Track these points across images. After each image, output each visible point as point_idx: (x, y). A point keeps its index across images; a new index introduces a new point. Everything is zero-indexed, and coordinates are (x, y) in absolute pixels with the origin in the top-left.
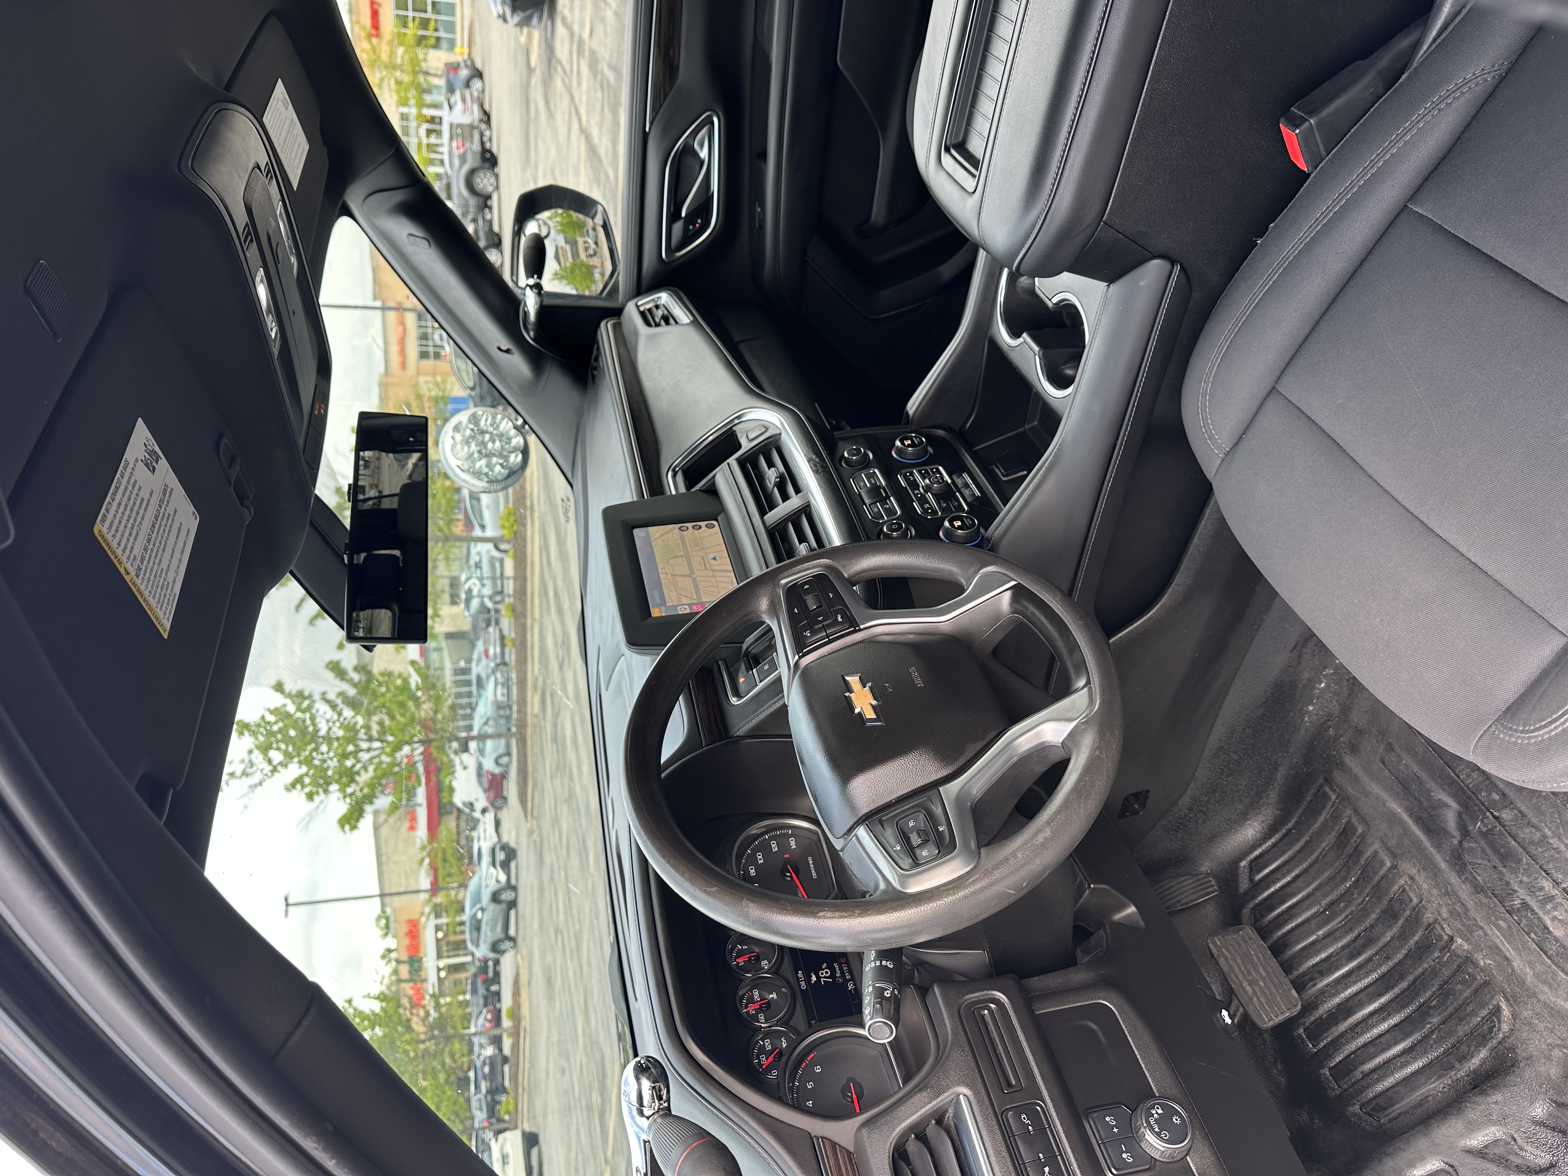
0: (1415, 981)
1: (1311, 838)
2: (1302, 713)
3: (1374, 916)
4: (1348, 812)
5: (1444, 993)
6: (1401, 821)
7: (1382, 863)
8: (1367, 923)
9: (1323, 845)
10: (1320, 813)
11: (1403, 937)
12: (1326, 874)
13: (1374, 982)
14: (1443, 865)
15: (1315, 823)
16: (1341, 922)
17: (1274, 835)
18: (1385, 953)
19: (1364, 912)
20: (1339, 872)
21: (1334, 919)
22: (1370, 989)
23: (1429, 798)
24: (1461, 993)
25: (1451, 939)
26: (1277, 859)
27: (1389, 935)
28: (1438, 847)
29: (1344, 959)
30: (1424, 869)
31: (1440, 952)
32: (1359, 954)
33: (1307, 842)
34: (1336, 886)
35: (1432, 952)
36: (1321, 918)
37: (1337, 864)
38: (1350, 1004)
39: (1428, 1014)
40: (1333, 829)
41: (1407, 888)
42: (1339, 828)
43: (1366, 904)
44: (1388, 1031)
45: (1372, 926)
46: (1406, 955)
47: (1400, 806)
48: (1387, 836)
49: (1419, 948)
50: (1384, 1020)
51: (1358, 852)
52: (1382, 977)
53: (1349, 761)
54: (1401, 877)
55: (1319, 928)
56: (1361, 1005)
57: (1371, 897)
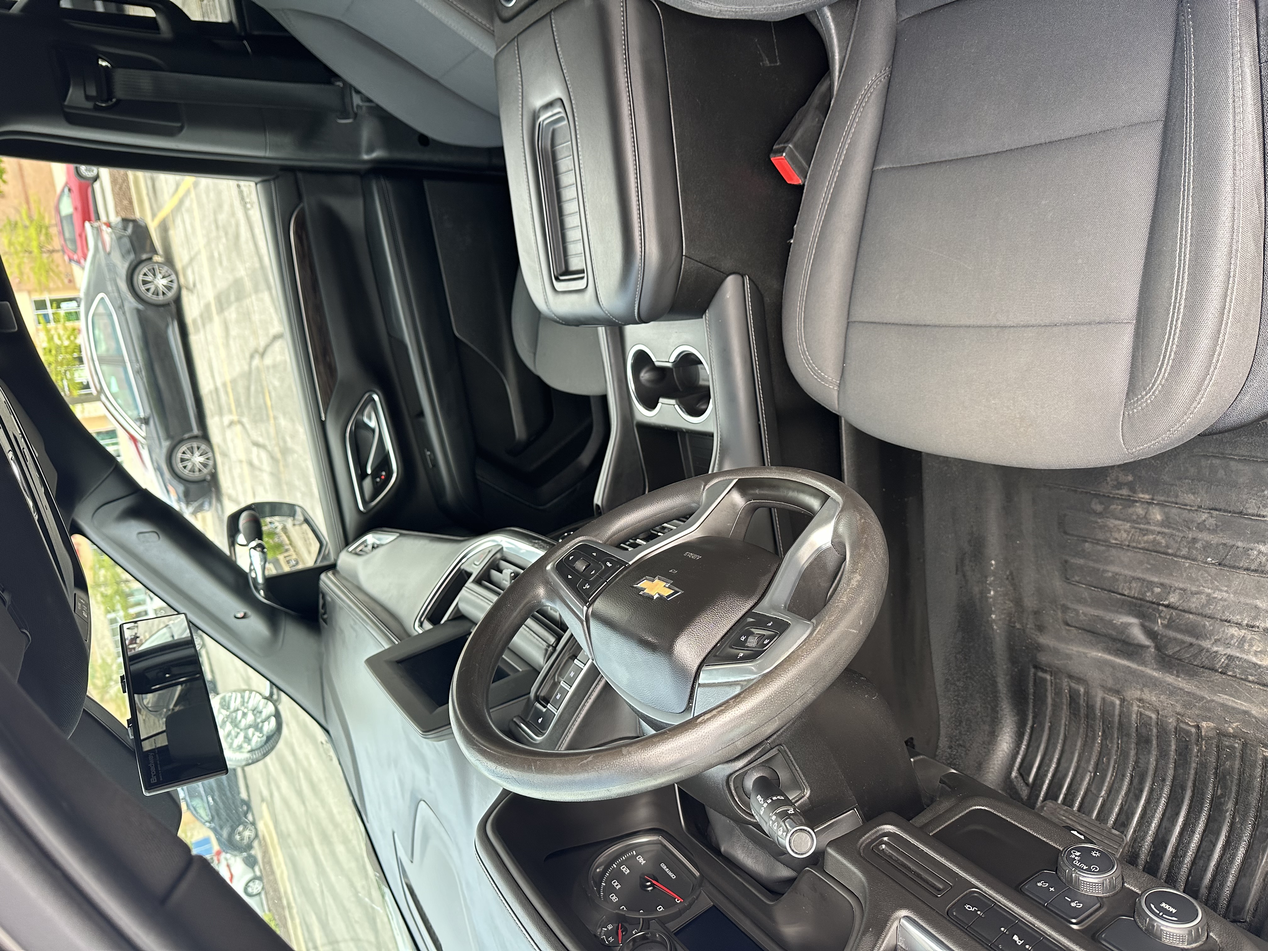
0: (1194, 785)
1: (1051, 723)
2: (989, 623)
3: (1132, 753)
4: (1065, 682)
5: (1221, 779)
6: (1106, 662)
7: (1113, 704)
8: (1131, 763)
9: (1063, 722)
10: (1046, 696)
11: (1163, 754)
12: (1079, 744)
13: (1166, 807)
14: (1155, 674)
15: (1047, 708)
16: (1112, 775)
17: (1023, 738)
18: (1159, 778)
19: (1124, 755)
20: (1087, 736)
21: (1106, 775)
22: (1167, 815)
23: (1114, 627)
24: (1232, 767)
25: (1198, 727)
26: (1036, 757)
27: (1153, 760)
28: (1143, 663)
29: (1133, 803)
30: (1144, 686)
31: (1197, 745)
32: (1141, 791)
33: (1050, 728)
34: (1092, 748)
35: (1191, 750)
36: (1097, 781)
37: (1081, 731)
38: (1160, 836)
39: (1222, 804)
40: (1062, 703)
41: (1141, 710)
42: (1065, 700)
43: (1122, 746)
44: (1202, 840)
45: (1136, 762)
46: (1175, 767)
47: (1099, 651)
48: (1104, 680)
49: (1180, 754)
50: (1193, 832)
51: (1090, 707)
52: (1169, 799)
53: (1044, 640)
54: (1132, 704)
55: (1100, 790)
56: (1170, 831)
57: (1122, 738)
